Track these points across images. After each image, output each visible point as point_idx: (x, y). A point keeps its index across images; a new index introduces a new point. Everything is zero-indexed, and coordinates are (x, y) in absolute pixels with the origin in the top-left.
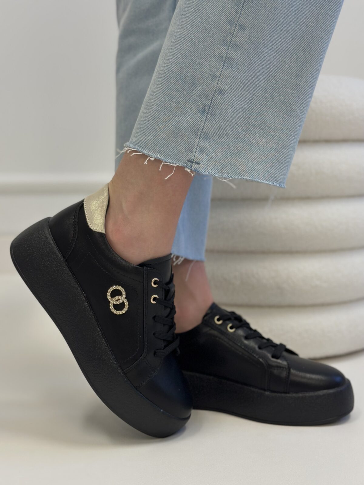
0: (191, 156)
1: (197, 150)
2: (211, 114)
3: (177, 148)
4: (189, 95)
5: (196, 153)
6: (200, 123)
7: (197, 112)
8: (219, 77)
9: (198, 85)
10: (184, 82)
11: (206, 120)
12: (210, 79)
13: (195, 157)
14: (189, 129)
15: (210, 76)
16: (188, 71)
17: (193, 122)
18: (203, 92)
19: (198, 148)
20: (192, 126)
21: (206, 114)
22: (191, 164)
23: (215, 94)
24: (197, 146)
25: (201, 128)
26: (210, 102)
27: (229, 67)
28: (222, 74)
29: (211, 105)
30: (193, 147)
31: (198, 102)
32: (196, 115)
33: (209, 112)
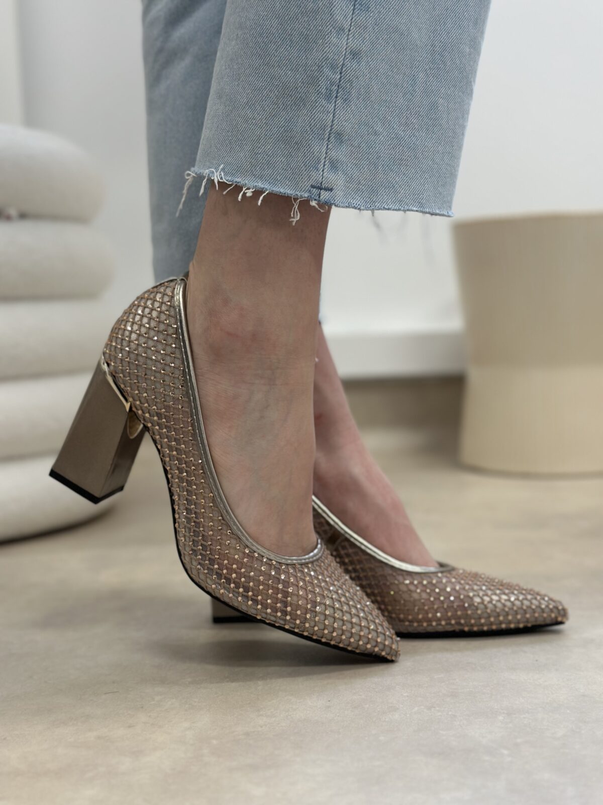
0: (316, 177)
1: (326, 167)
2: (343, 98)
3: (291, 167)
4: (300, 70)
5: (324, 171)
6: (325, 117)
7: (318, 98)
8: (349, 31)
9: (315, 50)
10: (289, 48)
11: (334, 110)
12: (335, 35)
13: (323, 179)
14: (307, 130)
15: (333, 30)
16: (295, 27)
17: (312, 117)
18: (324, 60)
19: (327, 161)
20: (313, 124)
21: (334, 100)
22: (318, 192)
23: (346, 61)
24: (325, 158)
25: (329, 126)
26: (339, 76)
27: (364, 10)
28: (353, 24)
29: (340, 82)
30: (319, 162)
31: (318, 79)
32: (317, 105)
33: (338, 95)
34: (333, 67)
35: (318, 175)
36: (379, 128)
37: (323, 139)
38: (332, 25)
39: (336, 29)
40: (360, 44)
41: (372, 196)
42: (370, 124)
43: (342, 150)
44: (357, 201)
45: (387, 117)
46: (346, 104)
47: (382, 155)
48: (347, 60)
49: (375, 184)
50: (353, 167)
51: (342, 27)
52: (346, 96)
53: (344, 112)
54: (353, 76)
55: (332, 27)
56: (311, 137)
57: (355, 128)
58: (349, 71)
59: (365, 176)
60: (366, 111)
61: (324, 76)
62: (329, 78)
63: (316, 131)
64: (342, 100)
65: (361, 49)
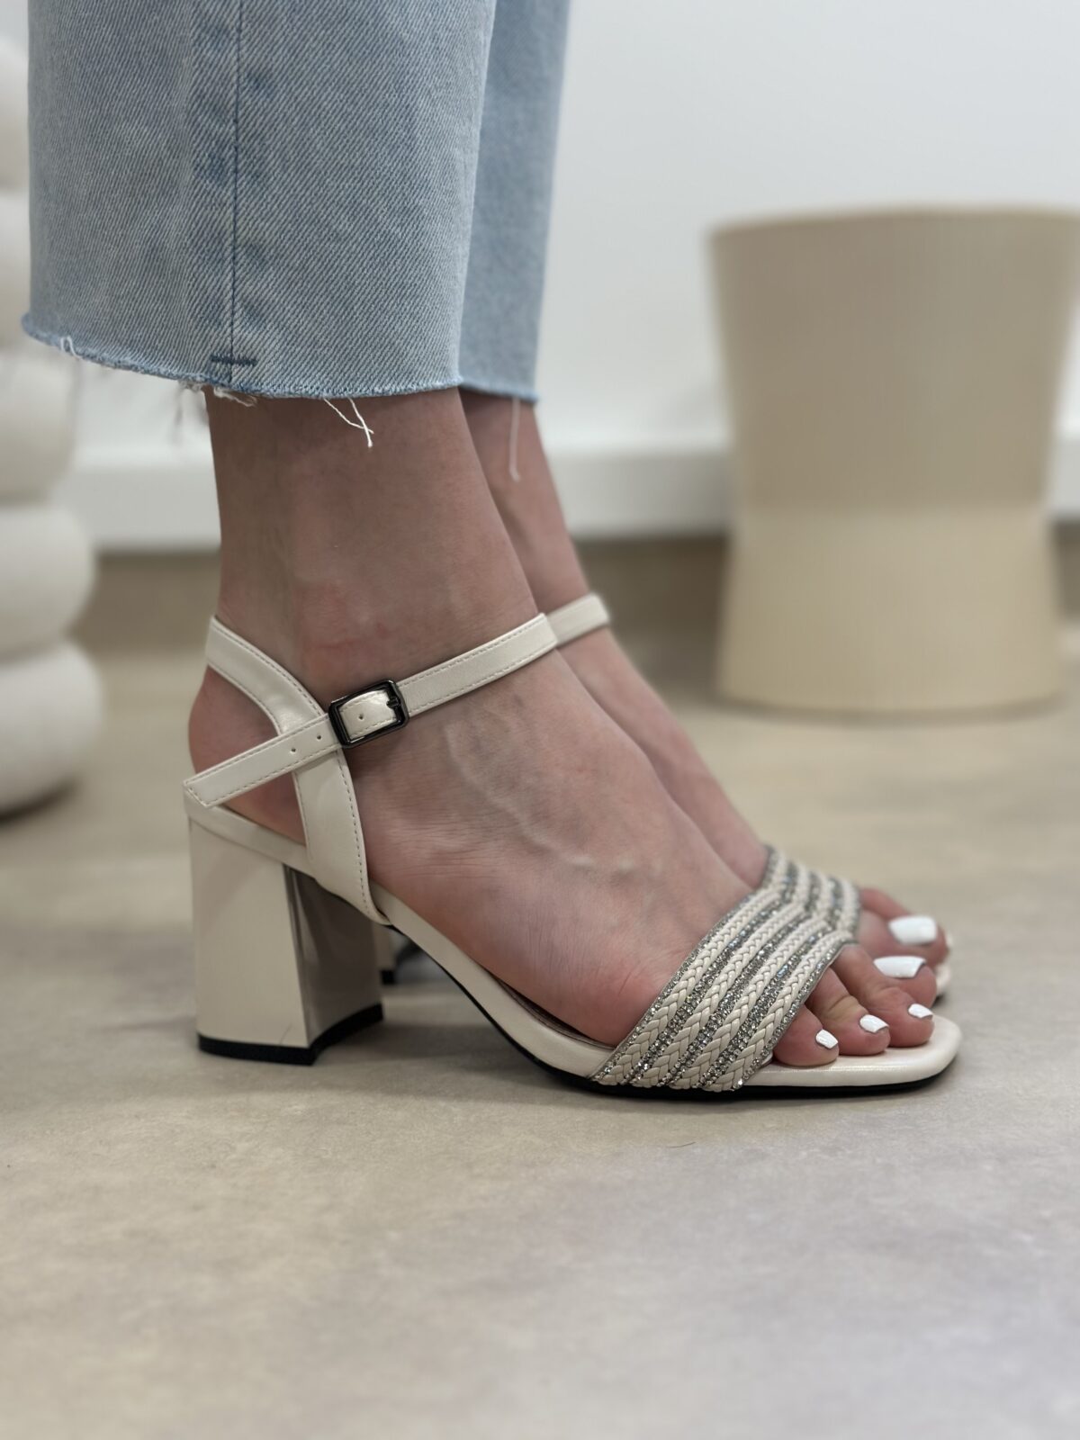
34: (217, 111)
35: (221, 335)
36: (344, 225)
37: (222, 260)
38: (199, 26)
39: (211, 32)
40: (266, 57)
41: (347, 367)
42: (322, 220)
43: (267, 279)
44: (314, 381)
45: (358, 201)
46: (260, 182)
47: (357, 282)
48: (244, 93)
49: (350, 343)
50: (296, 314)
51: (223, 25)
52: (256, 168)
53: (258, 198)
54: (261, 124)
55: (199, 30)
56: (196, 259)
57: (289, 231)
58: (252, 114)
59: (326, 327)
60: (308, 193)
61: (201, 131)
62: (213, 134)
63: (204, 245)
64: (250, 177)
65: (270, 66)
